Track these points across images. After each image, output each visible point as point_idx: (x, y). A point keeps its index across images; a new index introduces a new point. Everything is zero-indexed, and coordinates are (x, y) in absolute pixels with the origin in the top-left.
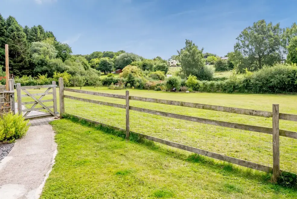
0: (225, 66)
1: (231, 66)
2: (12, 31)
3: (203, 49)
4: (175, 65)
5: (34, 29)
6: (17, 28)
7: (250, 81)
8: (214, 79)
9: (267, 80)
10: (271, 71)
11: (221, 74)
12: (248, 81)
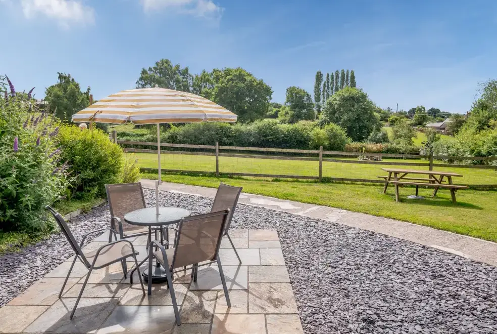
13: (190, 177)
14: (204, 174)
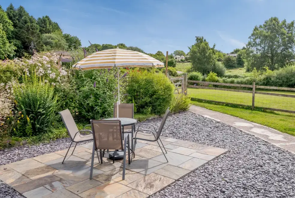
0: (234, 64)
1: (240, 64)
2: (26, 22)
3: (214, 46)
4: (180, 61)
5: (44, 20)
6: (30, 19)
7: (270, 79)
8: (226, 77)
9: (287, 79)
10: (292, 70)
11: (230, 72)
12: (269, 79)
13: (231, 108)
14: (243, 107)
